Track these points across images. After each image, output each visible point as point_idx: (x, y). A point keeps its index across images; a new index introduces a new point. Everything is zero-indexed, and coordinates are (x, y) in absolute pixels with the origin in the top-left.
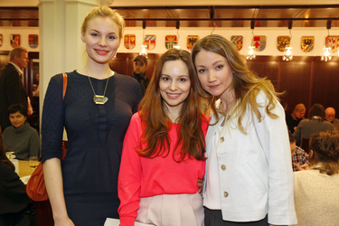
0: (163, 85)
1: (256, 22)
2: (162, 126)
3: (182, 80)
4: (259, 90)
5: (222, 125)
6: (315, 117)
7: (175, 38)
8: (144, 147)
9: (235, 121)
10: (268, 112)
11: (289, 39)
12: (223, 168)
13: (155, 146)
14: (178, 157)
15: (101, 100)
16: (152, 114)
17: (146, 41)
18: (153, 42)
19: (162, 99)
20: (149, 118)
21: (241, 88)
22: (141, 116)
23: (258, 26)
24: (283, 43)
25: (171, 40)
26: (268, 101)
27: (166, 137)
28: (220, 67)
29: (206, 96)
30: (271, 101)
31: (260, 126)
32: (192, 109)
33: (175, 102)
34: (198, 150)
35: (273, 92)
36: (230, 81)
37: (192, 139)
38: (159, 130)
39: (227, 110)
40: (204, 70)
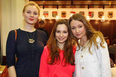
0: (57, 34)
1: (90, 6)
2: (57, 51)
3: (65, 32)
4: (97, 36)
5: (82, 50)
6: (114, 45)
7: (56, 12)
8: (50, 60)
9: (88, 49)
10: (101, 45)
11: (103, 13)
12: (83, 68)
13: (54, 60)
14: (63, 64)
15: (31, 41)
16: (52, 46)
17: (44, 14)
18: (47, 14)
19: (56, 40)
20: (51, 48)
21: (89, 35)
22: (48, 47)
23: (91, 8)
24: (101, 15)
25: (55, 13)
26: (101, 41)
27: (58, 56)
28: (81, 27)
29: (75, 39)
30: (102, 41)
31: (97, 51)
32: (69, 44)
33: (62, 41)
34: (72, 61)
35: (103, 37)
36: (85, 32)
37: (69, 57)
38: (55, 53)
39: (84, 44)
40: (74, 28)
